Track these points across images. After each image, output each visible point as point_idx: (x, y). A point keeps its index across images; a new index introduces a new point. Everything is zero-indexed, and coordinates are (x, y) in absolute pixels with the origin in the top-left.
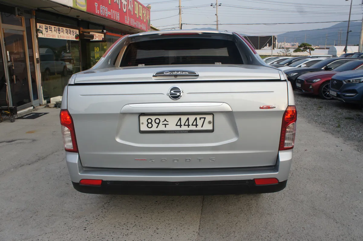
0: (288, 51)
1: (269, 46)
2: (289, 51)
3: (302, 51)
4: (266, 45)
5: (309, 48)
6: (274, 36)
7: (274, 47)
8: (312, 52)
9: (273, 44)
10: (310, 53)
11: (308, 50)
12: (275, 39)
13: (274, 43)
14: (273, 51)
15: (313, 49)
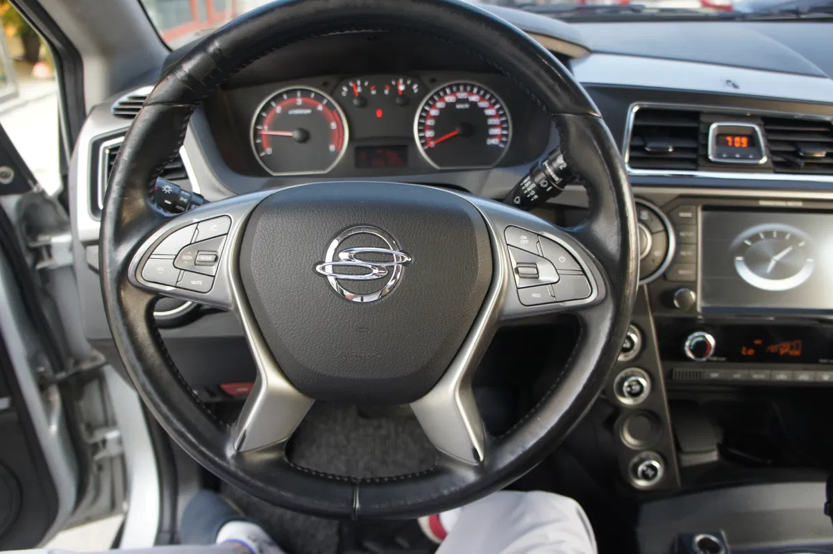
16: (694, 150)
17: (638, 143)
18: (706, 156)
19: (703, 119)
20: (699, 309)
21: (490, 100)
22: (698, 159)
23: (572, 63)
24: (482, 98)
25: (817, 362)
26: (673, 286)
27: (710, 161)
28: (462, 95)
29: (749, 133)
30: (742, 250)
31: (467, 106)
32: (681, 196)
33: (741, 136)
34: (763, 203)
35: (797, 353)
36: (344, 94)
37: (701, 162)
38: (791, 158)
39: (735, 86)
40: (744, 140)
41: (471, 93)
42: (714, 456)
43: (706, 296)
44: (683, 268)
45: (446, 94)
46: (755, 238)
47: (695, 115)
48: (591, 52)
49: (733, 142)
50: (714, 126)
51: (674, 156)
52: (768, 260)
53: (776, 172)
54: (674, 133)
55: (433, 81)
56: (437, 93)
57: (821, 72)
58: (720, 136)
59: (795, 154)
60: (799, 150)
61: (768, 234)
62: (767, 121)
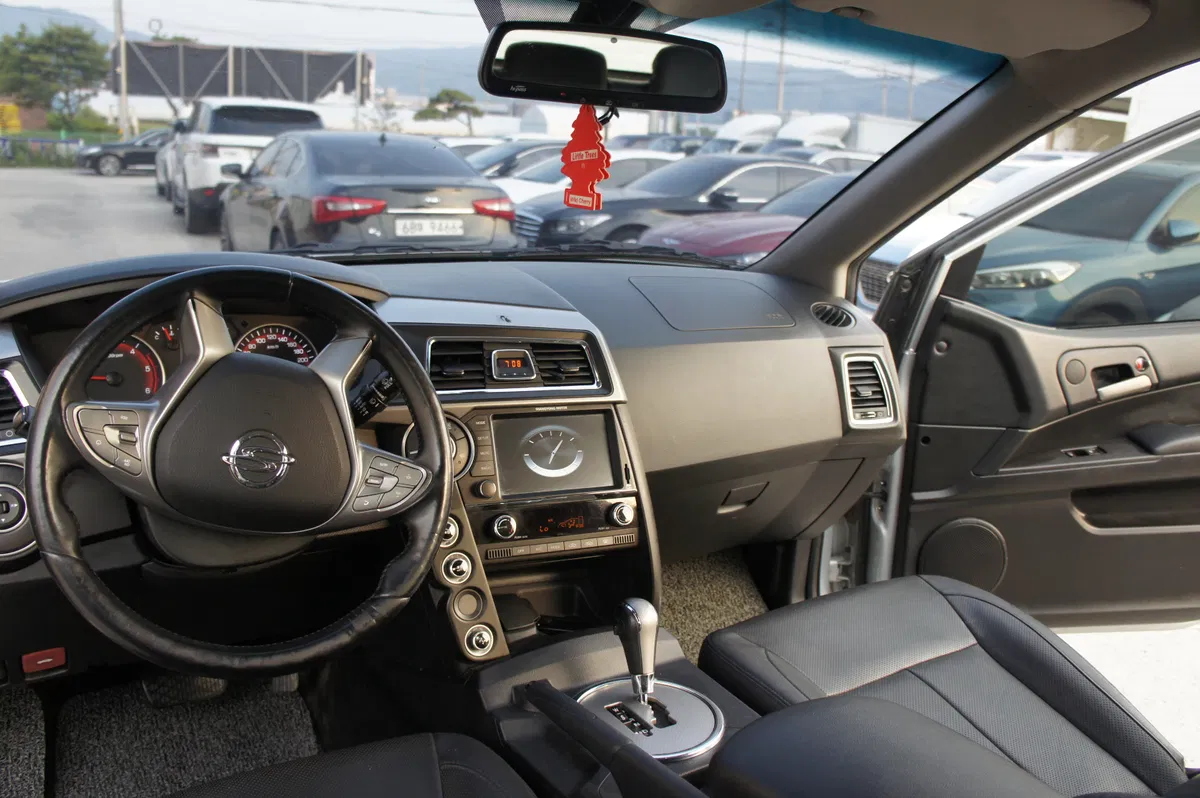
0: (389, 116)
1: (348, 89)
2: (394, 114)
3: (445, 116)
4: (333, 88)
5: (464, 109)
6: (363, 57)
7: (364, 97)
8: (475, 121)
9: (362, 85)
10: (469, 124)
11: (463, 116)
12: (367, 66)
13: (365, 81)
14: (362, 110)
15: (477, 113)
16: (482, 373)
17: (437, 369)
18: (491, 376)
19: (486, 347)
20: (500, 496)
21: (297, 341)
22: (485, 379)
23: (374, 305)
24: (291, 339)
25: (596, 530)
26: (478, 479)
27: (494, 379)
28: (271, 337)
29: (522, 356)
30: (528, 448)
31: (277, 346)
32: (475, 409)
33: (516, 359)
34: (538, 409)
35: (582, 526)
36: (156, 338)
37: (488, 381)
38: (555, 374)
39: (507, 321)
40: (519, 362)
41: (280, 335)
42: (533, 631)
43: (504, 487)
44: (484, 466)
45: (256, 336)
46: (536, 438)
47: (479, 345)
48: (390, 296)
49: (511, 364)
50: (494, 352)
51: (465, 378)
52: (549, 454)
53: (545, 386)
54: (465, 360)
55: (245, 324)
56: (249, 337)
57: (571, 306)
58: (500, 360)
59: (558, 370)
60: (560, 367)
61: (546, 434)
62: (534, 346)
